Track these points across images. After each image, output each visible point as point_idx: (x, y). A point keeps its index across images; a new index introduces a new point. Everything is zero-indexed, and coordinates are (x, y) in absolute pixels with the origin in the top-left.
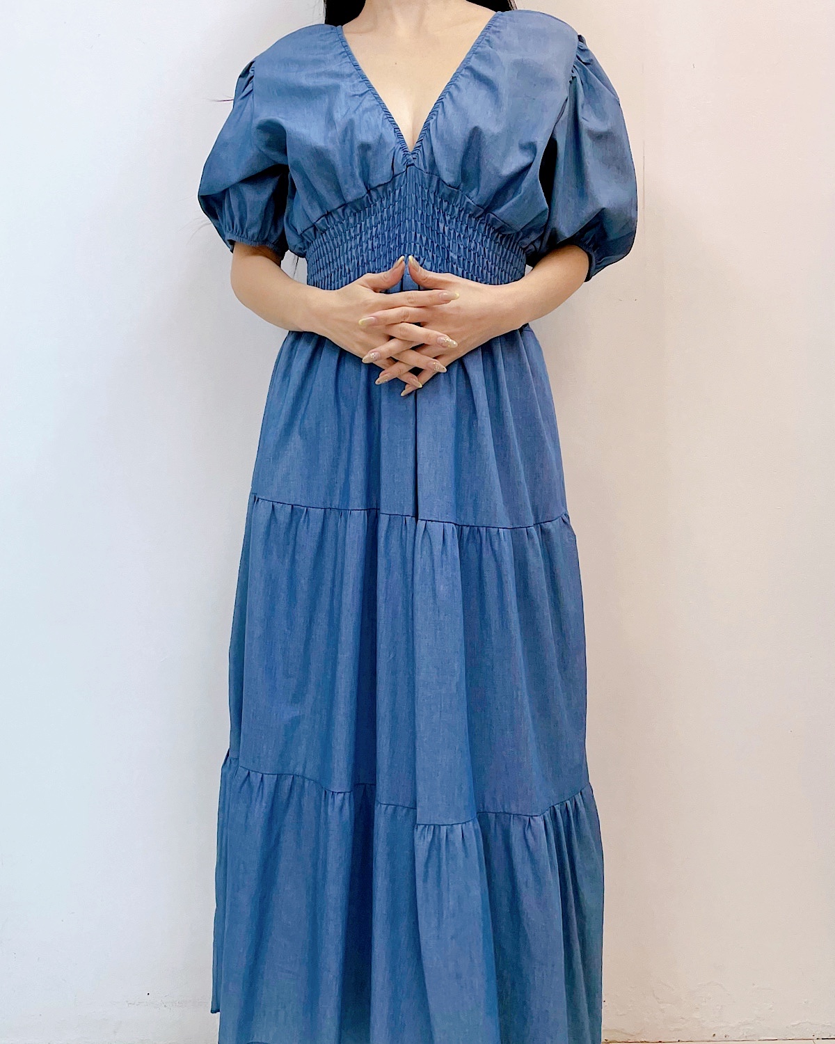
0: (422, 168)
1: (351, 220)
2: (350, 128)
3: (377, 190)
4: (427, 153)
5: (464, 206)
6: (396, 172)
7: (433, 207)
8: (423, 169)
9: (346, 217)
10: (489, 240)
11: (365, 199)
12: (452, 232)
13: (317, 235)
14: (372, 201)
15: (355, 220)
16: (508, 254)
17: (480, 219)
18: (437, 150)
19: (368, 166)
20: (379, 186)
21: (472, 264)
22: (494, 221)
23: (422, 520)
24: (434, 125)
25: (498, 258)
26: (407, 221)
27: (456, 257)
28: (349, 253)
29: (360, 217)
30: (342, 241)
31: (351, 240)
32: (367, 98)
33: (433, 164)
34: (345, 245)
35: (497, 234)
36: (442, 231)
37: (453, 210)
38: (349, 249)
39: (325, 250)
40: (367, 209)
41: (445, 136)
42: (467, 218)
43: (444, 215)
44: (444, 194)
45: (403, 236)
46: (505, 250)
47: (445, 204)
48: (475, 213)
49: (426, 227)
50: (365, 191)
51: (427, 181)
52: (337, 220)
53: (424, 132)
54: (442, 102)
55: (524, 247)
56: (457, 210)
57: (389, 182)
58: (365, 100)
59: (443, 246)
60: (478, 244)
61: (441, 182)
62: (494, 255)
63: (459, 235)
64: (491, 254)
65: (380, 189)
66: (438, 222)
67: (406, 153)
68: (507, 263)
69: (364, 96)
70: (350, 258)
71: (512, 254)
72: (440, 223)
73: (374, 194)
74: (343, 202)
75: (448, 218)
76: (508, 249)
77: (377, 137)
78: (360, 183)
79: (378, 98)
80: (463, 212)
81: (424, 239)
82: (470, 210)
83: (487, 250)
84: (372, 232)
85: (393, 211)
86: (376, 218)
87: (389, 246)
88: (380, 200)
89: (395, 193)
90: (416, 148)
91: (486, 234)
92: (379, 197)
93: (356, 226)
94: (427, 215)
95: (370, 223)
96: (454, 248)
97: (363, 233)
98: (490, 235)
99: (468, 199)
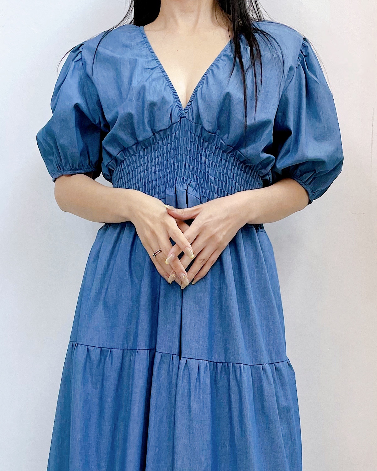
0: (191, 119)
1: (142, 154)
2: (142, 91)
3: (160, 133)
4: (195, 109)
5: (219, 145)
6: (173, 121)
7: (198, 146)
8: (192, 121)
9: (138, 152)
10: (236, 168)
11: (151, 139)
12: (211, 162)
13: (118, 164)
14: (156, 141)
15: (144, 153)
16: (250, 179)
17: (231, 154)
18: (201, 108)
19: (154, 117)
20: (161, 131)
21: (224, 183)
22: (240, 156)
23: (184, 358)
24: (200, 91)
25: (243, 181)
26: (179, 155)
27: (213, 179)
28: (139, 175)
29: (147, 152)
30: (134, 167)
31: (140, 166)
32: (156, 71)
33: (198, 116)
34: (136, 170)
35: (242, 164)
36: (203, 161)
37: (212, 147)
38: (139, 173)
39: (122, 174)
40: (153, 146)
41: (207, 98)
42: (221, 153)
43: (205, 151)
44: (205, 137)
45: (176, 165)
46: (248, 176)
47: (206, 144)
48: (227, 150)
49: (193, 159)
50: (150, 134)
51: (194, 128)
52: (132, 153)
53: (193, 96)
54: (207, 76)
56: (214, 148)
57: (168, 128)
58: (154, 73)
59: (204, 171)
60: (229, 171)
61: (203, 130)
62: (240, 178)
63: (216, 164)
64: (238, 178)
67: (180, 109)
68: (250, 185)
69: (154, 70)
70: (139, 179)
71: (253, 180)
72: (202, 156)
73: (157, 136)
74: (136, 141)
75: (208, 153)
76: (250, 175)
77: (160, 97)
78: (148, 128)
79: (164, 72)
80: (218, 149)
81: (191, 167)
82: (223, 148)
83: (235, 175)
84: (155, 162)
85: (170, 148)
86: (159, 151)
87: (166, 171)
88: (162, 140)
89: (172, 136)
90: (188, 106)
91: (235, 164)
92: (161, 138)
93: (145, 158)
94: (193, 151)
95: (155, 155)
96: (212, 172)
97: (149, 162)
98: (237, 166)
99: (222, 141)
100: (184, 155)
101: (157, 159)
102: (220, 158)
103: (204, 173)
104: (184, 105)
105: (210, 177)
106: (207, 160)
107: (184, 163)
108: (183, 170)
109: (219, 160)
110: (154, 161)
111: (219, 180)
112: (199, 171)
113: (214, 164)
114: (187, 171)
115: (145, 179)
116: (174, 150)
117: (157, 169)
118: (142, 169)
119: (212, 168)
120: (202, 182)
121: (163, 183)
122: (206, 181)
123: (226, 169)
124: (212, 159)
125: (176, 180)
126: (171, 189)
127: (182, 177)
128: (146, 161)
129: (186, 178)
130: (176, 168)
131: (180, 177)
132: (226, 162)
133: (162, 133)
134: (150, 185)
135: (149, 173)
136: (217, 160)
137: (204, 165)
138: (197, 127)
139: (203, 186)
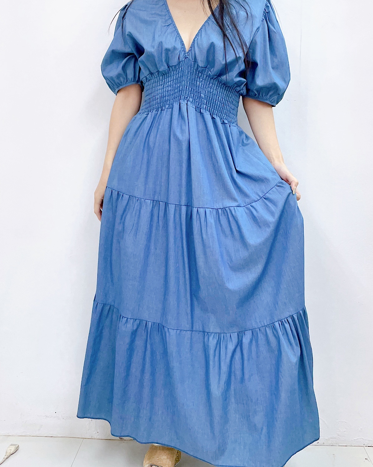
6: (180, 61)
7: (195, 75)
8: (191, 60)
13: (147, 81)
14: (170, 71)
17: (216, 79)
18: (197, 52)
22: (221, 80)
33: (195, 57)
37: (204, 76)
39: (149, 88)
41: (200, 46)
42: (209, 79)
48: (213, 77)
52: (155, 77)
53: (193, 43)
55: (237, 91)
57: (177, 64)
58: (169, 28)
59: (198, 91)
61: (198, 66)
67: (185, 52)
68: (229, 97)
69: (169, 26)
71: (231, 94)
72: (197, 82)
74: (158, 71)
75: (201, 80)
77: (173, 46)
78: (165, 64)
79: (175, 27)
80: (208, 77)
85: (178, 77)
86: (171, 78)
87: (175, 91)
89: (179, 69)
91: (218, 85)
92: (173, 70)
94: (192, 79)
95: (168, 80)
96: (203, 92)
99: (210, 72)
100: (186, 81)
101: (170, 83)
102: (209, 82)
104: (187, 50)
105: (201, 95)
106: (200, 84)
107: (186, 86)
108: (185, 91)
110: (168, 84)
111: (207, 96)
114: (187, 92)
115: (161, 94)
116: (180, 78)
118: (160, 88)
119: (203, 89)
120: (196, 98)
121: (172, 98)
122: (199, 98)
123: (212, 89)
124: (203, 83)
125: (180, 98)
126: (177, 103)
128: (163, 83)
129: (187, 96)
131: (183, 96)
132: (213, 84)
133: (173, 67)
134: (164, 99)
135: (164, 91)
137: (198, 87)
138: (194, 64)
139: (197, 100)
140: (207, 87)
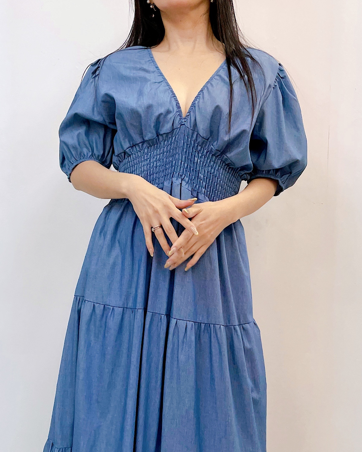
0: (189, 127)
1: (146, 151)
3: (163, 136)
4: (193, 119)
5: (210, 150)
6: (175, 127)
7: (193, 148)
9: (143, 149)
10: (222, 169)
11: (155, 140)
12: (202, 163)
13: (126, 157)
14: (159, 141)
15: (148, 150)
16: (232, 178)
17: (218, 157)
18: (198, 118)
19: (160, 123)
20: (164, 134)
21: (211, 181)
22: (226, 159)
23: (174, 319)
24: (198, 105)
25: (227, 179)
26: (177, 154)
27: (202, 176)
29: (151, 150)
30: (139, 161)
31: (144, 161)
32: (163, 85)
33: (195, 125)
34: (140, 163)
35: (226, 166)
36: (196, 161)
37: (204, 150)
38: (142, 166)
39: (129, 166)
40: (155, 145)
42: (211, 156)
43: (198, 153)
44: (199, 142)
45: (174, 162)
46: (230, 175)
47: (199, 148)
48: (215, 154)
49: (188, 159)
50: (155, 136)
51: (190, 134)
52: (138, 150)
53: (192, 107)
54: (203, 92)
55: (241, 175)
57: (170, 132)
58: (161, 86)
59: (196, 170)
61: (198, 135)
62: (224, 177)
63: (206, 165)
65: (164, 136)
66: (194, 157)
67: (181, 118)
68: (231, 182)
69: (161, 83)
70: (142, 170)
71: (234, 178)
72: (195, 158)
73: (160, 137)
74: (142, 141)
75: (200, 155)
76: (232, 175)
78: (154, 131)
80: (209, 153)
81: (186, 165)
82: (212, 152)
83: (220, 174)
84: (157, 158)
85: (170, 148)
86: (160, 150)
88: (163, 141)
89: (172, 139)
90: (187, 116)
91: (221, 166)
93: (148, 154)
94: (189, 152)
95: (157, 152)
96: (202, 171)
97: (152, 158)
98: (223, 167)
99: (212, 146)
100: (181, 154)
101: (158, 156)
103: (195, 171)
104: (184, 115)
105: (200, 175)
106: (199, 161)
107: (180, 161)
108: (179, 167)
109: (208, 161)
110: (155, 157)
111: (207, 178)
112: (192, 169)
113: (204, 164)
114: (182, 168)
116: (173, 150)
117: (158, 164)
119: (202, 167)
120: (193, 178)
121: (162, 176)
122: (196, 178)
123: (213, 169)
124: (203, 160)
125: (173, 175)
126: (168, 181)
127: (178, 173)
128: (149, 157)
129: (181, 174)
130: (174, 165)
131: (176, 172)
132: (214, 163)
134: (152, 176)
135: (151, 166)
136: (207, 162)
137: (196, 164)
138: (193, 133)
139: (194, 181)
140: (207, 165)
